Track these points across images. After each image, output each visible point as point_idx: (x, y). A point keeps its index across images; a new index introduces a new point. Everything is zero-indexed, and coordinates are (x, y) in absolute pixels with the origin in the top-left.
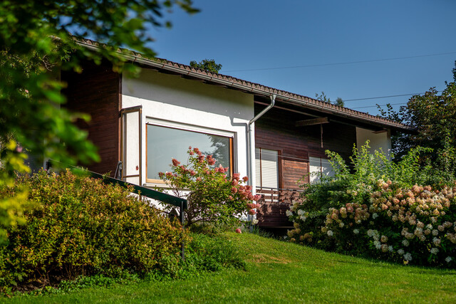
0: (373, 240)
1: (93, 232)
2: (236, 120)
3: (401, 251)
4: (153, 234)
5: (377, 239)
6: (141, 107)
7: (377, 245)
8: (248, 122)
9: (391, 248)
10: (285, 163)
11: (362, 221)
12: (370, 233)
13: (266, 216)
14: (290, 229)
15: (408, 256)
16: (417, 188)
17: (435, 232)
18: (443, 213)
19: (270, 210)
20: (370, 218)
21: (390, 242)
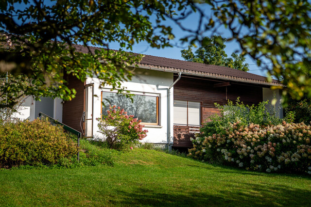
0: (224, 155)
1: (22, 147)
2: (160, 87)
3: (238, 161)
4: (55, 149)
5: (226, 155)
6: (93, 83)
7: (226, 158)
8: (168, 87)
9: (232, 159)
10: (206, 110)
11: (221, 144)
12: (223, 151)
13: (180, 141)
14: (190, 148)
15: (241, 165)
16: (252, 126)
17: (252, 151)
18: (259, 140)
19: (183, 137)
20: (226, 143)
21: (232, 156)
